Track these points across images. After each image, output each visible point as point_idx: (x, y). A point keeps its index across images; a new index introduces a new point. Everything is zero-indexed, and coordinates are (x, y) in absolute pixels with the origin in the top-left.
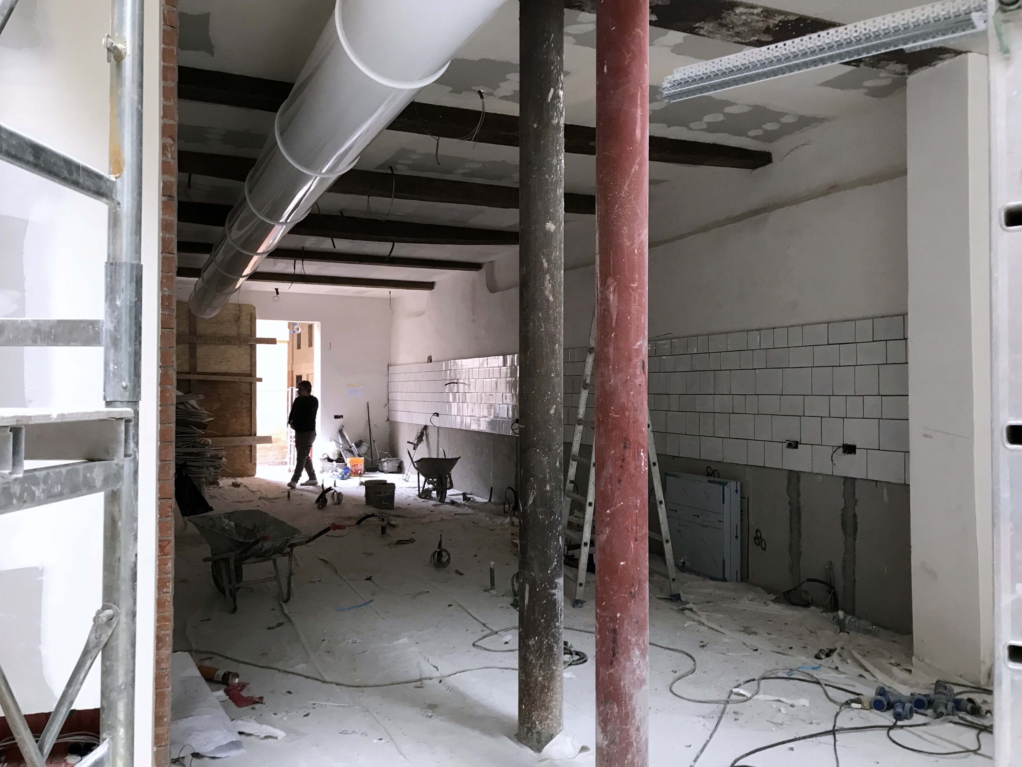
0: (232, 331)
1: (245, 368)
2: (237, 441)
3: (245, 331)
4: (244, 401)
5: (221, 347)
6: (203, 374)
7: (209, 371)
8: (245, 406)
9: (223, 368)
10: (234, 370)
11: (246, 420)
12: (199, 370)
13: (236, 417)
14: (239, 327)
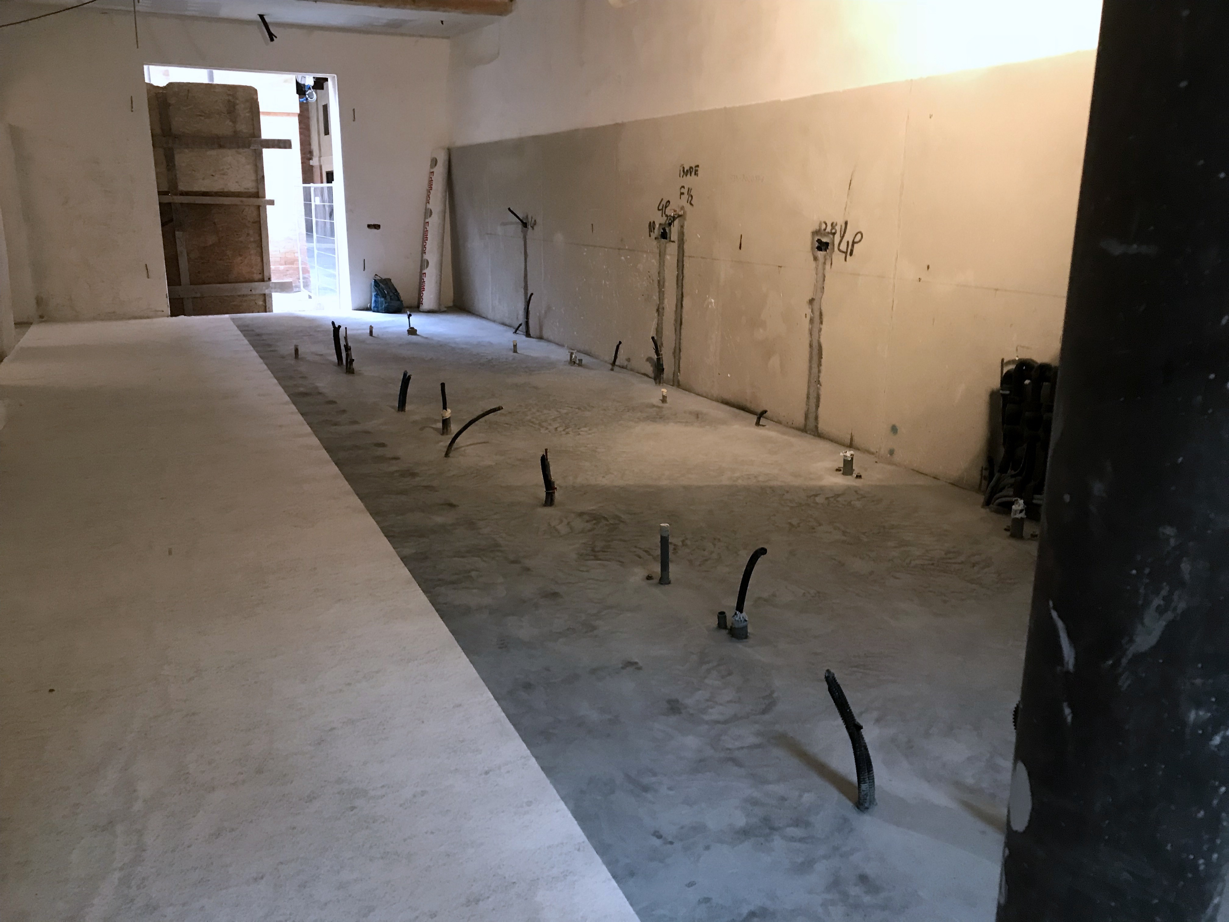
0: (225, 128)
1: (248, 185)
2: (244, 288)
3: (243, 128)
4: (251, 232)
5: (209, 153)
6: (187, 194)
7: (196, 189)
8: (252, 239)
9: (217, 186)
10: (233, 187)
11: (255, 259)
12: (182, 187)
13: (241, 255)
14: (234, 122)
